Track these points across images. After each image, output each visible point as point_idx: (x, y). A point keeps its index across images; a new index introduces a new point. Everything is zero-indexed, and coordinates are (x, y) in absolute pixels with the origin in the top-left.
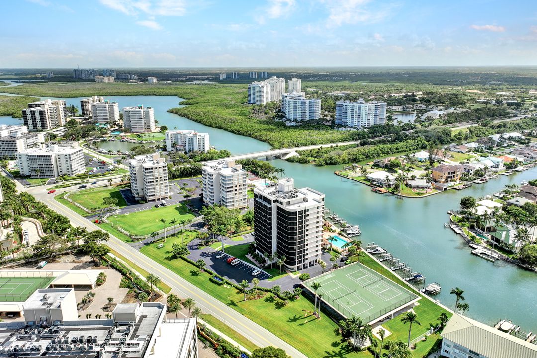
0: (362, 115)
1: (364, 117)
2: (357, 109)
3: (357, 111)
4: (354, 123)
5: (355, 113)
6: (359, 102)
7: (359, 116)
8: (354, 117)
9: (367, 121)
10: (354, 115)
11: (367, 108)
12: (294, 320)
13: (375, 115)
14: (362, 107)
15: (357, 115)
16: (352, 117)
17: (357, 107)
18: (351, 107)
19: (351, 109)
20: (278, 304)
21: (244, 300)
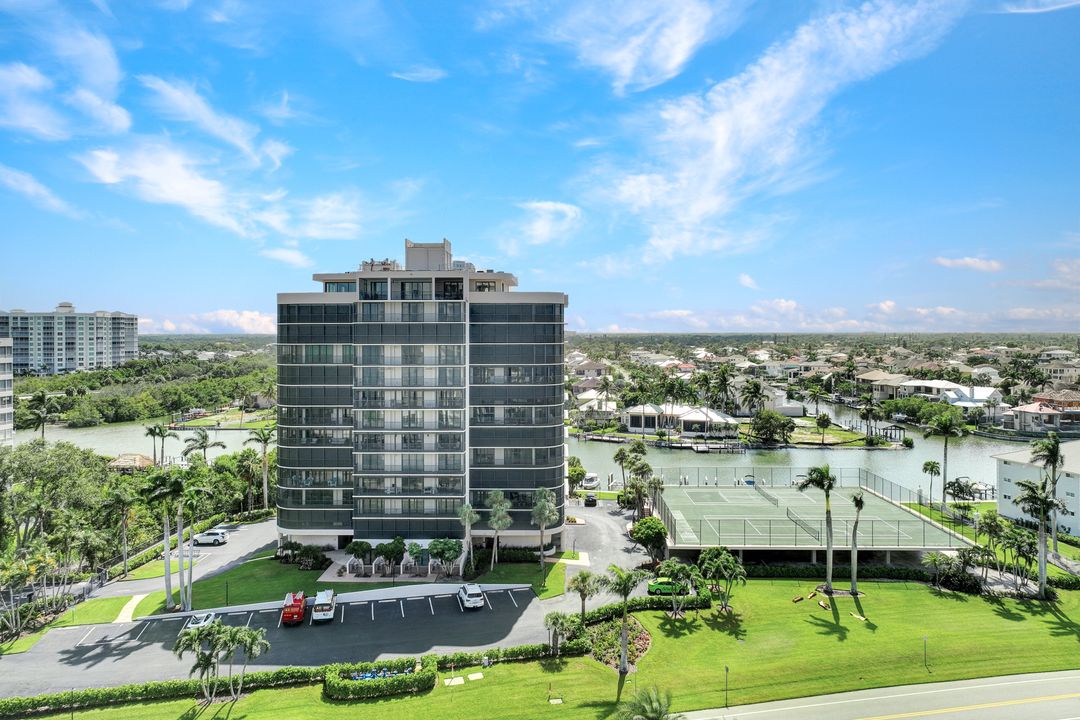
0: (78, 341)
1: (86, 346)
2: (63, 326)
3: (64, 331)
4: (56, 362)
5: (56, 336)
7: (70, 345)
8: (56, 347)
9: (95, 357)
10: (56, 342)
11: (95, 321)
12: (836, 629)
13: (114, 343)
14: (78, 321)
15: (64, 342)
16: (48, 347)
17: (64, 321)
18: (41, 321)
19: (41, 326)
20: (714, 623)
21: (623, 673)
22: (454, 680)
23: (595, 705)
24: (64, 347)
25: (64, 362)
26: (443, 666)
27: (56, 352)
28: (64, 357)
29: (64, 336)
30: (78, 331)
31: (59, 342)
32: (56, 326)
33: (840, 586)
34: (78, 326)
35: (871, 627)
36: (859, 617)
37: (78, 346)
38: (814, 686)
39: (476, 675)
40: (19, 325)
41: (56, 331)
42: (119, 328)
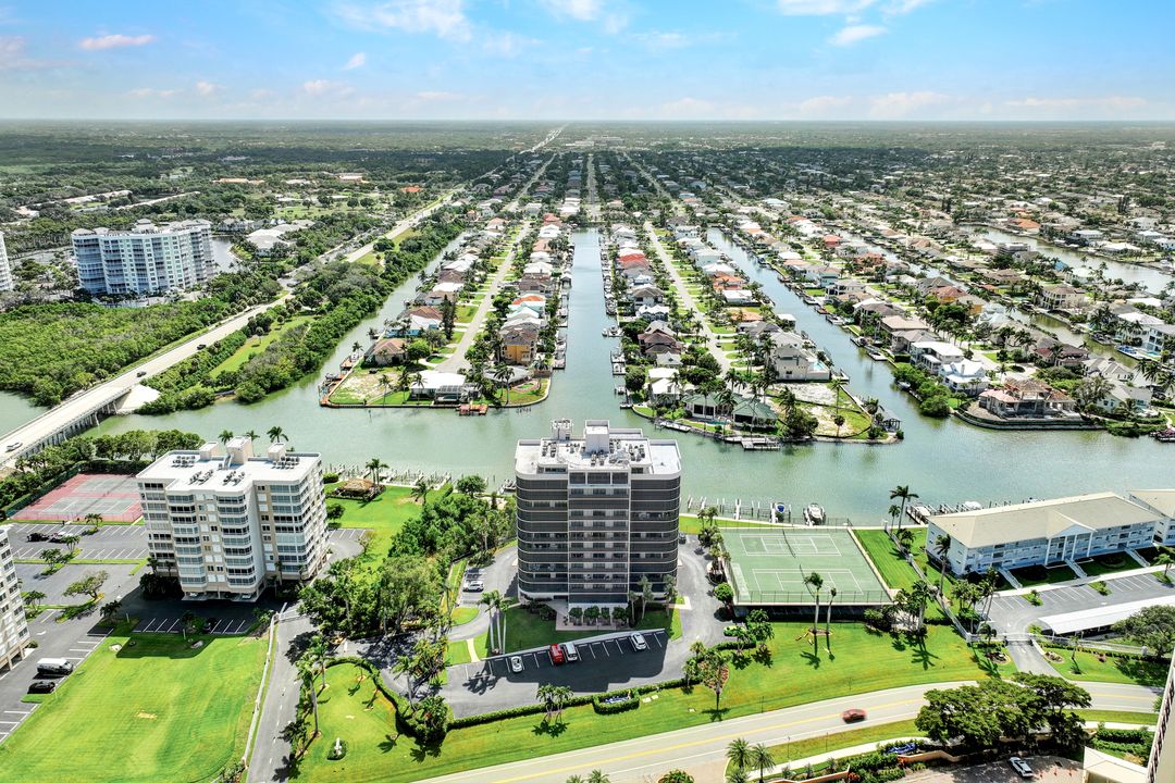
0: (165, 261)
1: (174, 264)
2: (151, 247)
3: (152, 252)
4: (150, 282)
5: (147, 258)
6: (141, 228)
7: (160, 265)
8: (148, 268)
9: (182, 273)
10: (147, 263)
11: (177, 240)
12: (815, 660)
13: (195, 257)
14: (163, 241)
15: (154, 262)
16: (141, 268)
17: (151, 243)
18: (130, 243)
19: (131, 248)
20: (758, 658)
21: (718, 693)
22: (646, 699)
23: (708, 712)
24: (154, 267)
25: (156, 281)
26: (642, 692)
27: (149, 272)
28: (156, 276)
29: (153, 257)
30: (165, 251)
31: (149, 263)
32: (145, 248)
33: (821, 627)
34: (163, 246)
35: (832, 657)
36: (826, 650)
37: (166, 265)
38: (799, 698)
39: (655, 697)
40: (111, 249)
41: (146, 253)
42: (198, 243)
